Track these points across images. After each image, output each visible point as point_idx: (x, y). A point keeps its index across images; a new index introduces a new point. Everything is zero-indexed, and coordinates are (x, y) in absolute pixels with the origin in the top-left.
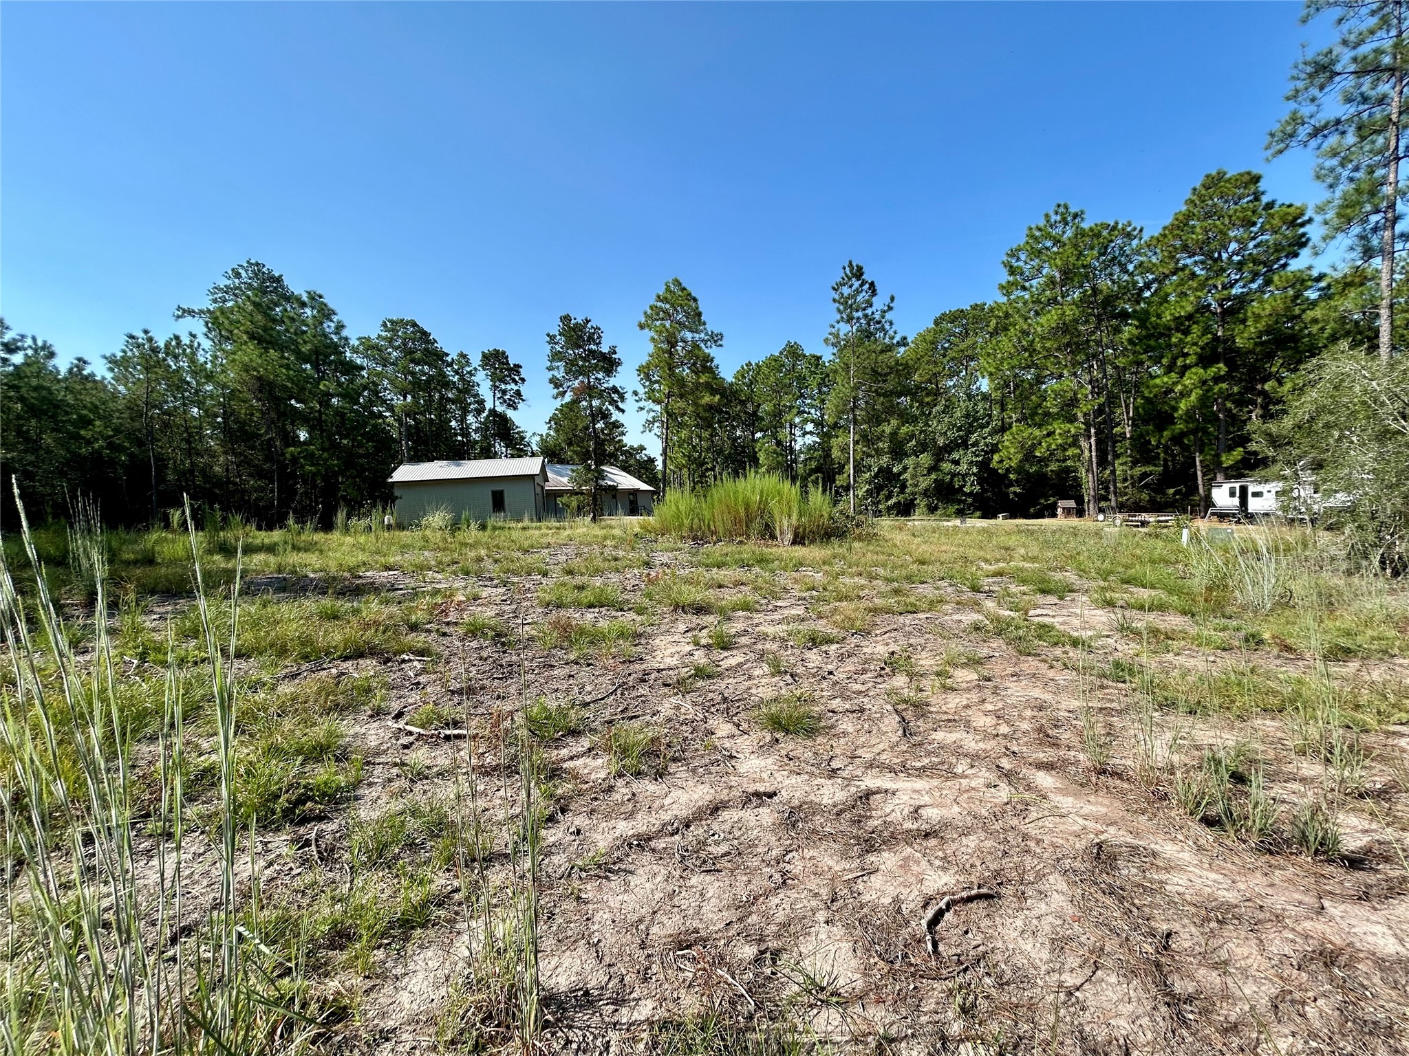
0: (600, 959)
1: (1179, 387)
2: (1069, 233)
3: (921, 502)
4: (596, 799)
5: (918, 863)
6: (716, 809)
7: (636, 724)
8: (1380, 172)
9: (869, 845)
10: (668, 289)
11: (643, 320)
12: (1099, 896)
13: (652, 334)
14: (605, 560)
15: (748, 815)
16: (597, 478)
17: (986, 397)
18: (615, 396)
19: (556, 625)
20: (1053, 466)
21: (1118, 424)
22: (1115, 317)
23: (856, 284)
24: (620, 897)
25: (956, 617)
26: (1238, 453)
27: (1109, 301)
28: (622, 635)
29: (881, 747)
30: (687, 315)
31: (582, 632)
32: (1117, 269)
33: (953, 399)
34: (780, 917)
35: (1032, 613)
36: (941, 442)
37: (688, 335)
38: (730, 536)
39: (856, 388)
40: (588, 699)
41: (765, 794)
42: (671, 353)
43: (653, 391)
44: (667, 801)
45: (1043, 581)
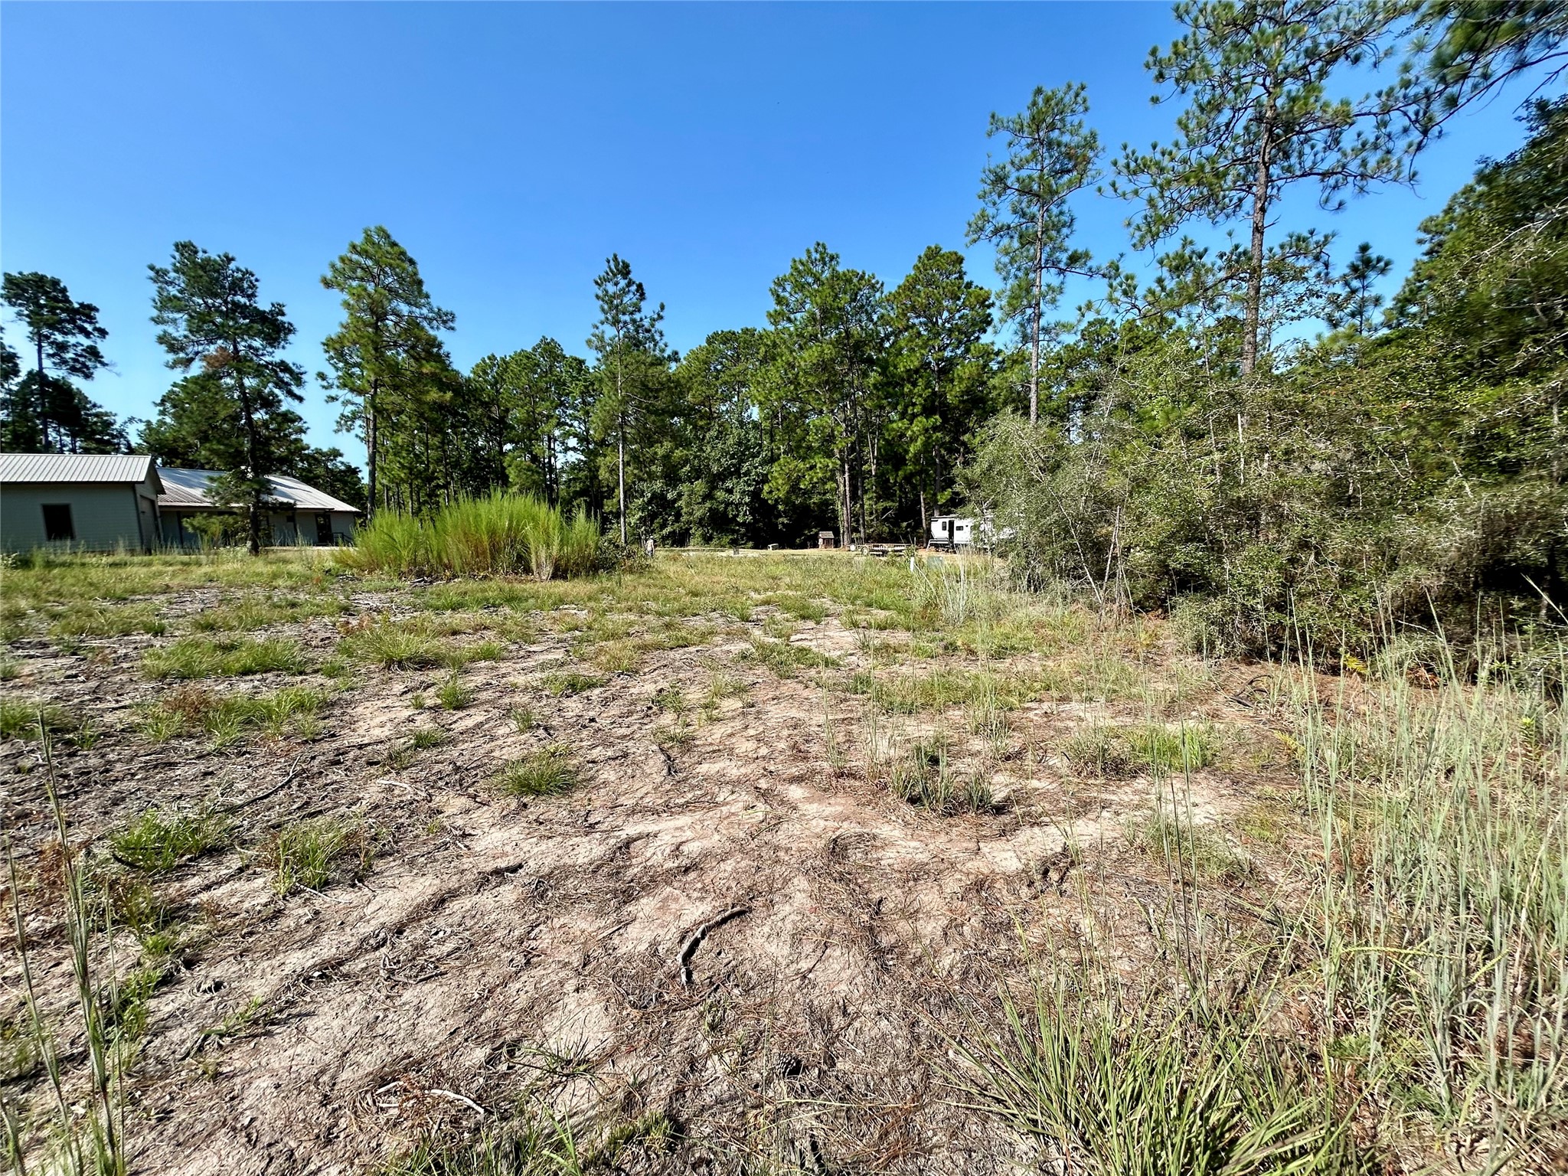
0: (252, 1143)
1: (909, 433)
2: (827, 274)
3: (697, 532)
4: (251, 934)
5: (676, 900)
6: (440, 902)
7: (320, 821)
8: (1032, 276)
9: (627, 896)
10: (368, 238)
11: (329, 275)
12: (832, 885)
13: (346, 296)
14: (275, 606)
15: (486, 899)
16: (258, 492)
17: (756, 426)
18: (286, 377)
19: (179, 705)
20: (815, 499)
21: (866, 462)
22: (863, 361)
23: (623, 283)
24: (290, 1052)
25: (725, 648)
26: (948, 493)
27: (858, 346)
28: (301, 707)
29: (644, 790)
30: (401, 280)
31: (229, 709)
32: (864, 317)
33: (727, 426)
34: (522, 1001)
35: (793, 638)
36: (715, 469)
37: (404, 309)
38: (470, 570)
39: (624, 402)
40: (238, 801)
41: (507, 869)
42: (377, 328)
43: (351, 375)
44: (369, 910)
45: (804, 607)
